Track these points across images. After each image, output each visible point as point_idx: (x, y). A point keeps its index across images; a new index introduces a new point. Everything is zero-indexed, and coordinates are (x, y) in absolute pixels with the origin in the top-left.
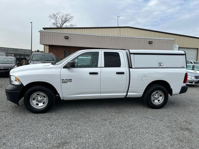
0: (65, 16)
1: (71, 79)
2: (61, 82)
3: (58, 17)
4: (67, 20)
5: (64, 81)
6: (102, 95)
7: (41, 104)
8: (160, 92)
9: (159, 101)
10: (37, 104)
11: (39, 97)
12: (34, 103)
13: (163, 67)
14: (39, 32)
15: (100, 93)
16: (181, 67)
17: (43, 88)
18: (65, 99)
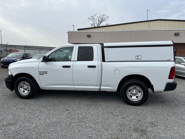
0: (101, 16)
1: (47, 72)
2: (39, 74)
3: (96, 18)
4: (103, 20)
5: (42, 73)
6: (75, 87)
7: (26, 92)
8: (138, 88)
9: (137, 97)
10: (24, 92)
11: (25, 86)
12: (21, 90)
13: (142, 60)
14: (68, 33)
15: (74, 85)
16: (166, 60)
17: (27, 78)
18: (44, 88)
